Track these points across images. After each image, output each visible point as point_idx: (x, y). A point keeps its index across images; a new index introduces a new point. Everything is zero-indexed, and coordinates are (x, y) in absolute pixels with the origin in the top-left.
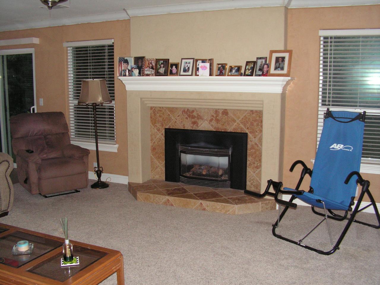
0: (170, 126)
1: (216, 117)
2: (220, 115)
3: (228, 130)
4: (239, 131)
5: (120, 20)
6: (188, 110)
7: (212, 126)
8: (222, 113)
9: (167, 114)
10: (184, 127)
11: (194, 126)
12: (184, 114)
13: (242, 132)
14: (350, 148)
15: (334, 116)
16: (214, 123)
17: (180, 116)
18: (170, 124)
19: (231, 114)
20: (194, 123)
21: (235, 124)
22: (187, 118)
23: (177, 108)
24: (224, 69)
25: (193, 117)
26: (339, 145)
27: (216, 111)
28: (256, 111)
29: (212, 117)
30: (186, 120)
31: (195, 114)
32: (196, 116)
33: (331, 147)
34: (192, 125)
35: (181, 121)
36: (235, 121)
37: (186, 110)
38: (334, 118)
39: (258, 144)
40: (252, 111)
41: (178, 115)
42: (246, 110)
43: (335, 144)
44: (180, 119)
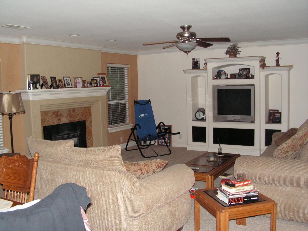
0: (45, 125)
1: (70, 113)
2: (72, 112)
3: (76, 120)
4: (80, 120)
5: (7, 43)
6: (55, 111)
7: (68, 119)
8: (72, 111)
9: (43, 116)
10: (54, 123)
11: (59, 122)
12: (53, 114)
13: (82, 120)
14: (147, 115)
15: (139, 103)
16: (69, 118)
17: (51, 116)
18: (45, 123)
19: (76, 111)
20: (59, 119)
21: (79, 116)
22: (55, 117)
23: (49, 111)
24: (85, 84)
25: (58, 116)
26: (143, 115)
27: (70, 110)
28: (87, 107)
29: (68, 114)
30: (55, 119)
31: (59, 113)
32: (60, 115)
33: (139, 116)
34: (58, 121)
35: (52, 119)
36: (78, 114)
37: (54, 112)
38: (139, 104)
39: (89, 125)
40: (85, 107)
41: (50, 116)
42: (83, 108)
43: (141, 115)
44: (51, 118)
